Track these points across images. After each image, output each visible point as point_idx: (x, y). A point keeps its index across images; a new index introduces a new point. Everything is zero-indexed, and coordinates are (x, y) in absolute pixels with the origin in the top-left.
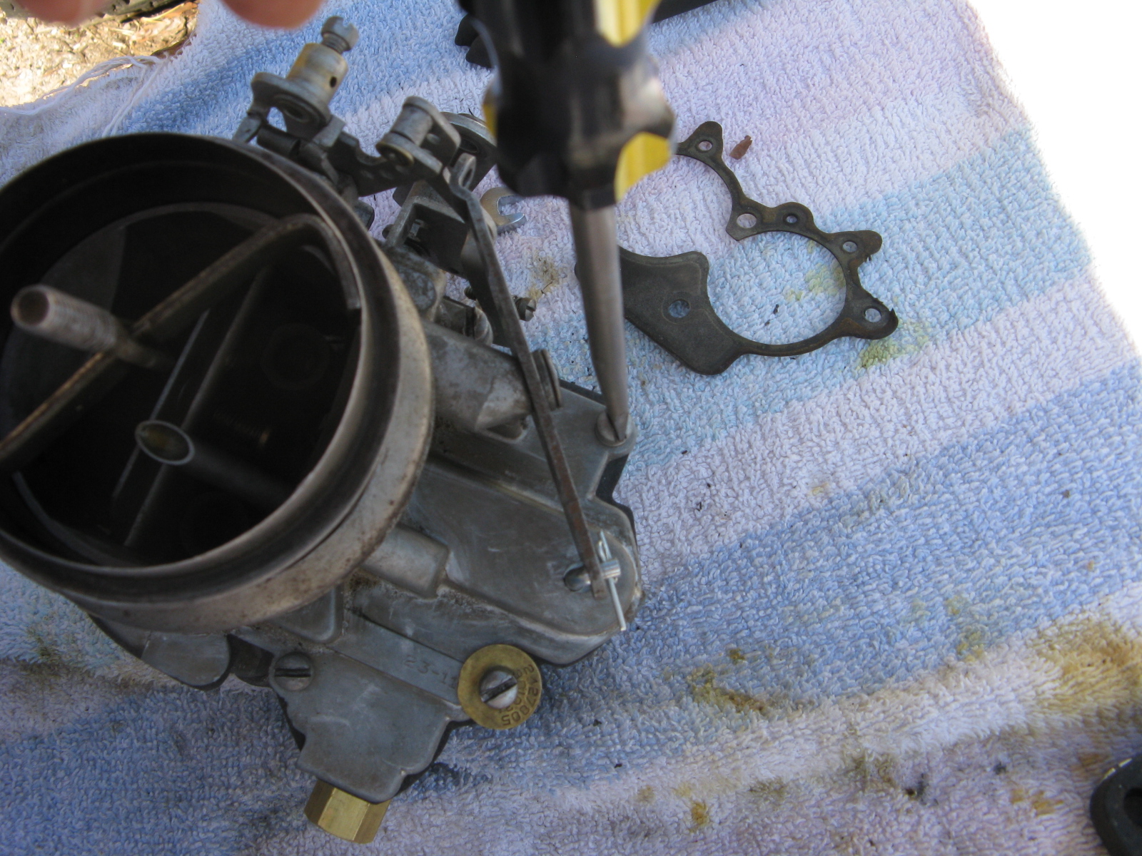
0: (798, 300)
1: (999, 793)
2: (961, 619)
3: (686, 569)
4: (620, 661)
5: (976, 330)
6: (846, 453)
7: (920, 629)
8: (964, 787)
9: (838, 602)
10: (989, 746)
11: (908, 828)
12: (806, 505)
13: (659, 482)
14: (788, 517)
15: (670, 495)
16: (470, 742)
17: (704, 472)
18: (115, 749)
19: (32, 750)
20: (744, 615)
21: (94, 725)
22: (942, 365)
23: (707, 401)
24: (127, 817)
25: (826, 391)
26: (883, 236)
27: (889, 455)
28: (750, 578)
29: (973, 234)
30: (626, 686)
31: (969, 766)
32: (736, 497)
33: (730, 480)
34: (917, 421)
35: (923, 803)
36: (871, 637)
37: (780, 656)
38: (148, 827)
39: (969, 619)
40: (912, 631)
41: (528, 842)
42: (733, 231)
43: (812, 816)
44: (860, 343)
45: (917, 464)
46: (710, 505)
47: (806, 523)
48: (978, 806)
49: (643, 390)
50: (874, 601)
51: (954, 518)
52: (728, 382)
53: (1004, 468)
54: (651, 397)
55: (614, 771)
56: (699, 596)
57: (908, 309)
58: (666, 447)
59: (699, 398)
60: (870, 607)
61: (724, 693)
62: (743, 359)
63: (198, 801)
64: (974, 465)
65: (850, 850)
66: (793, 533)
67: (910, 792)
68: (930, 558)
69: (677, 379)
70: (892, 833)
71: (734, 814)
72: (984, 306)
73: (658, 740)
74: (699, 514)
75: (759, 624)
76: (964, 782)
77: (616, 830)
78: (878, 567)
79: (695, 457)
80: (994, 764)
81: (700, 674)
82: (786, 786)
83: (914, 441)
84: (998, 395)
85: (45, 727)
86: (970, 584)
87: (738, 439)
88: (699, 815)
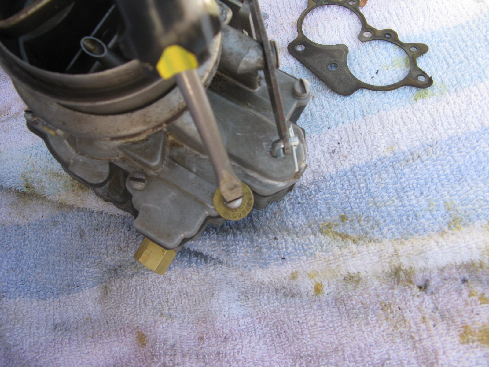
0: (387, 69)
1: (462, 292)
2: (451, 212)
3: (324, 178)
4: (289, 216)
5: (469, 89)
6: (404, 134)
7: (432, 215)
8: (446, 288)
9: (394, 198)
10: (460, 270)
11: (418, 304)
12: (382, 155)
13: (316, 140)
14: (374, 160)
15: (321, 146)
16: (215, 242)
17: (337, 137)
18: (52, 234)
19: (16, 231)
20: (350, 200)
21: (45, 223)
22: (452, 102)
23: (342, 107)
24: (53, 264)
25: (397, 108)
26: (429, 47)
27: (424, 137)
28: (354, 184)
29: (471, 49)
30: (291, 227)
31: (450, 278)
32: (351, 149)
33: (349, 141)
34: (438, 125)
35: (426, 293)
36: (408, 216)
37: (364, 220)
38: (62, 269)
39: (455, 213)
40: (428, 215)
41: (236, 294)
42: (361, 38)
43: (372, 294)
44: (414, 90)
45: (437, 143)
46: (338, 152)
47: (382, 163)
48: (453, 296)
49: (313, 100)
50: (411, 200)
51: (452, 168)
52: (352, 99)
53: (478, 148)
54: (316, 103)
55: (281, 261)
56: (329, 191)
57: (438, 78)
58: (321, 125)
59: (338, 105)
60: (409, 202)
61: (336, 233)
62: (360, 91)
63: (86, 258)
64: (463, 146)
65: (389, 311)
66: (376, 167)
67: (420, 288)
68: (439, 184)
69: (329, 96)
70: (409, 305)
71: (335, 290)
72: (474, 79)
73: (303, 249)
74: (333, 155)
75: (356, 205)
76: (446, 285)
77: (278, 293)
78: (415, 185)
79: (334, 131)
80: (462, 278)
81: (326, 224)
82: (362, 278)
83: (436, 133)
84: (477, 117)
85: (23, 222)
86: (457, 197)
87: (354, 124)
88: (318, 289)
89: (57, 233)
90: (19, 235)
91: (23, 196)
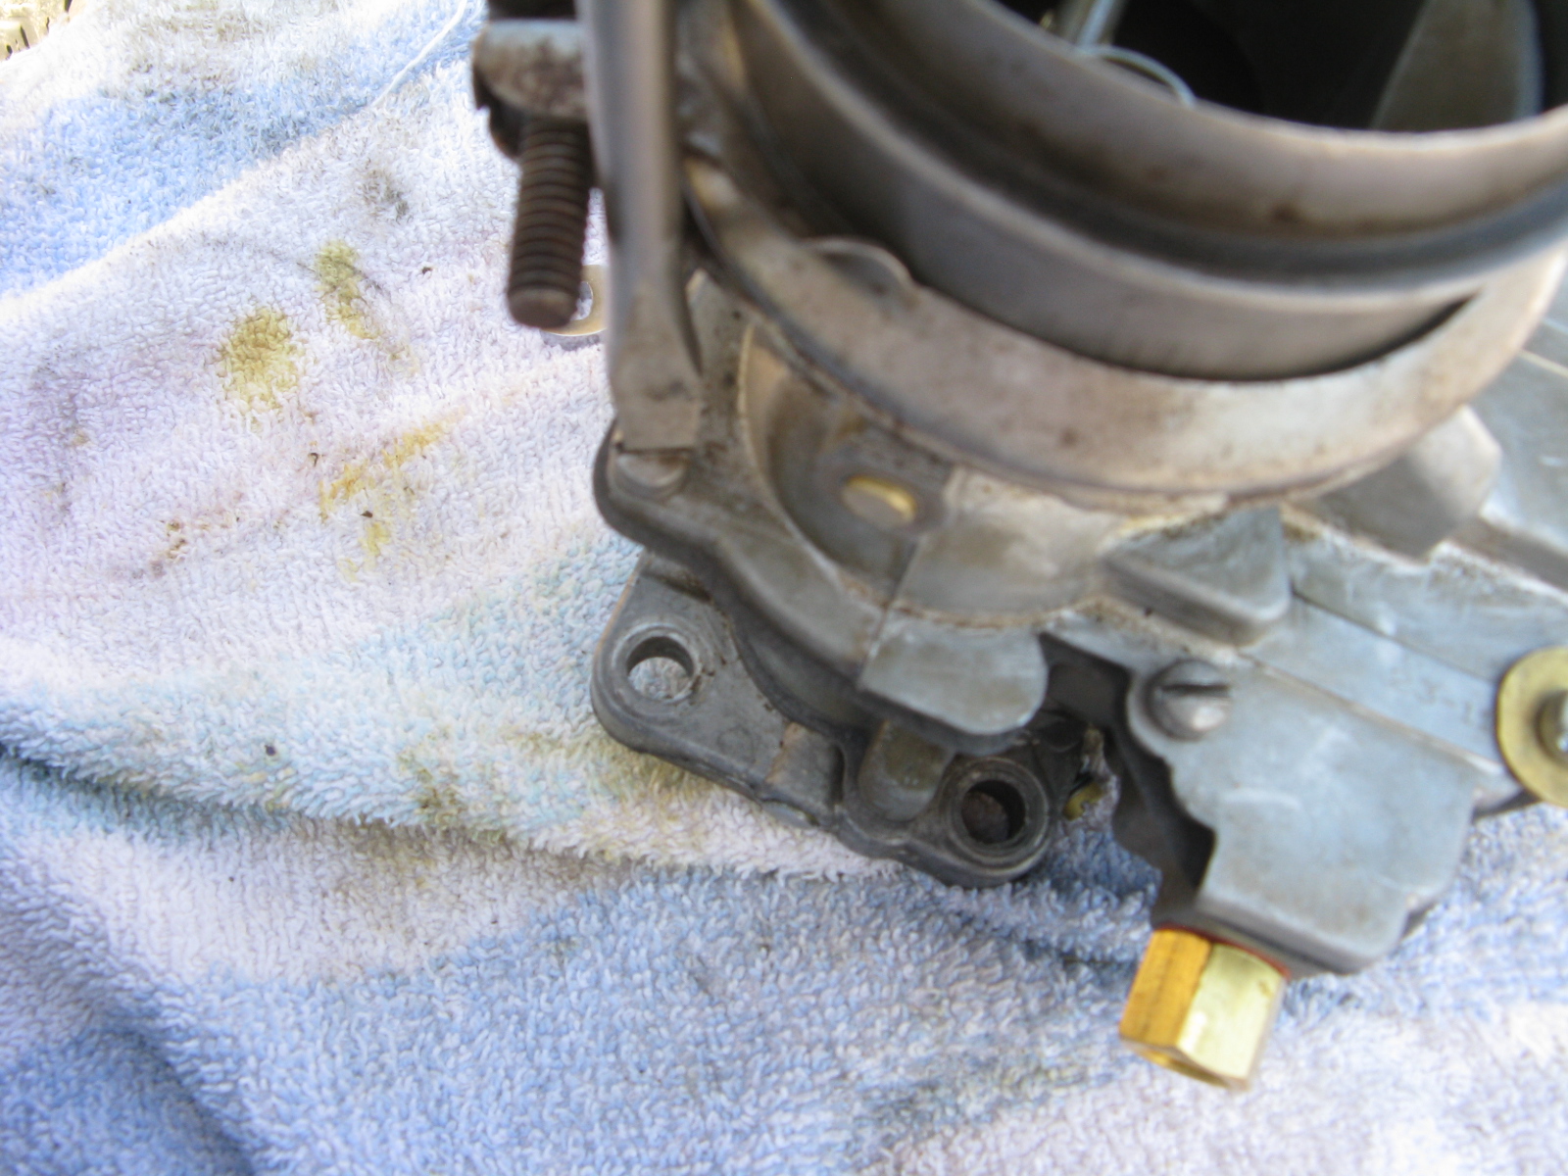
18: (563, 991)
19: (388, 997)
38: (652, 1133)
63: (766, 1076)
89: (583, 983)
90: (409, 1015)
91: (382, 847)
